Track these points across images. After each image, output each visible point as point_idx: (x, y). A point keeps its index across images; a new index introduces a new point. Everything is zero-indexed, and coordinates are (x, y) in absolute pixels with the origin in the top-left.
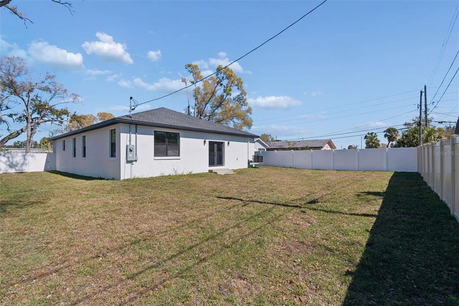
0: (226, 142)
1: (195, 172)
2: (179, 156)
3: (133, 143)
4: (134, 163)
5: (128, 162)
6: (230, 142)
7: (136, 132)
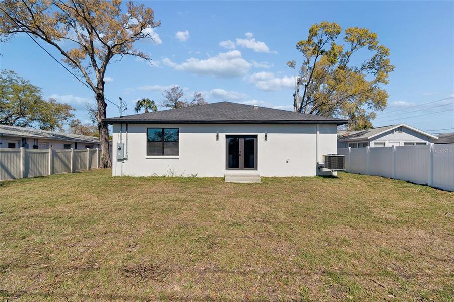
0: (261, 136)
1: (200, 175)
2: (178, 155)
3: (124, 142)
4: (125, 161)
5: (119, 160)
6: (268, 134)
7: (127, 131)
